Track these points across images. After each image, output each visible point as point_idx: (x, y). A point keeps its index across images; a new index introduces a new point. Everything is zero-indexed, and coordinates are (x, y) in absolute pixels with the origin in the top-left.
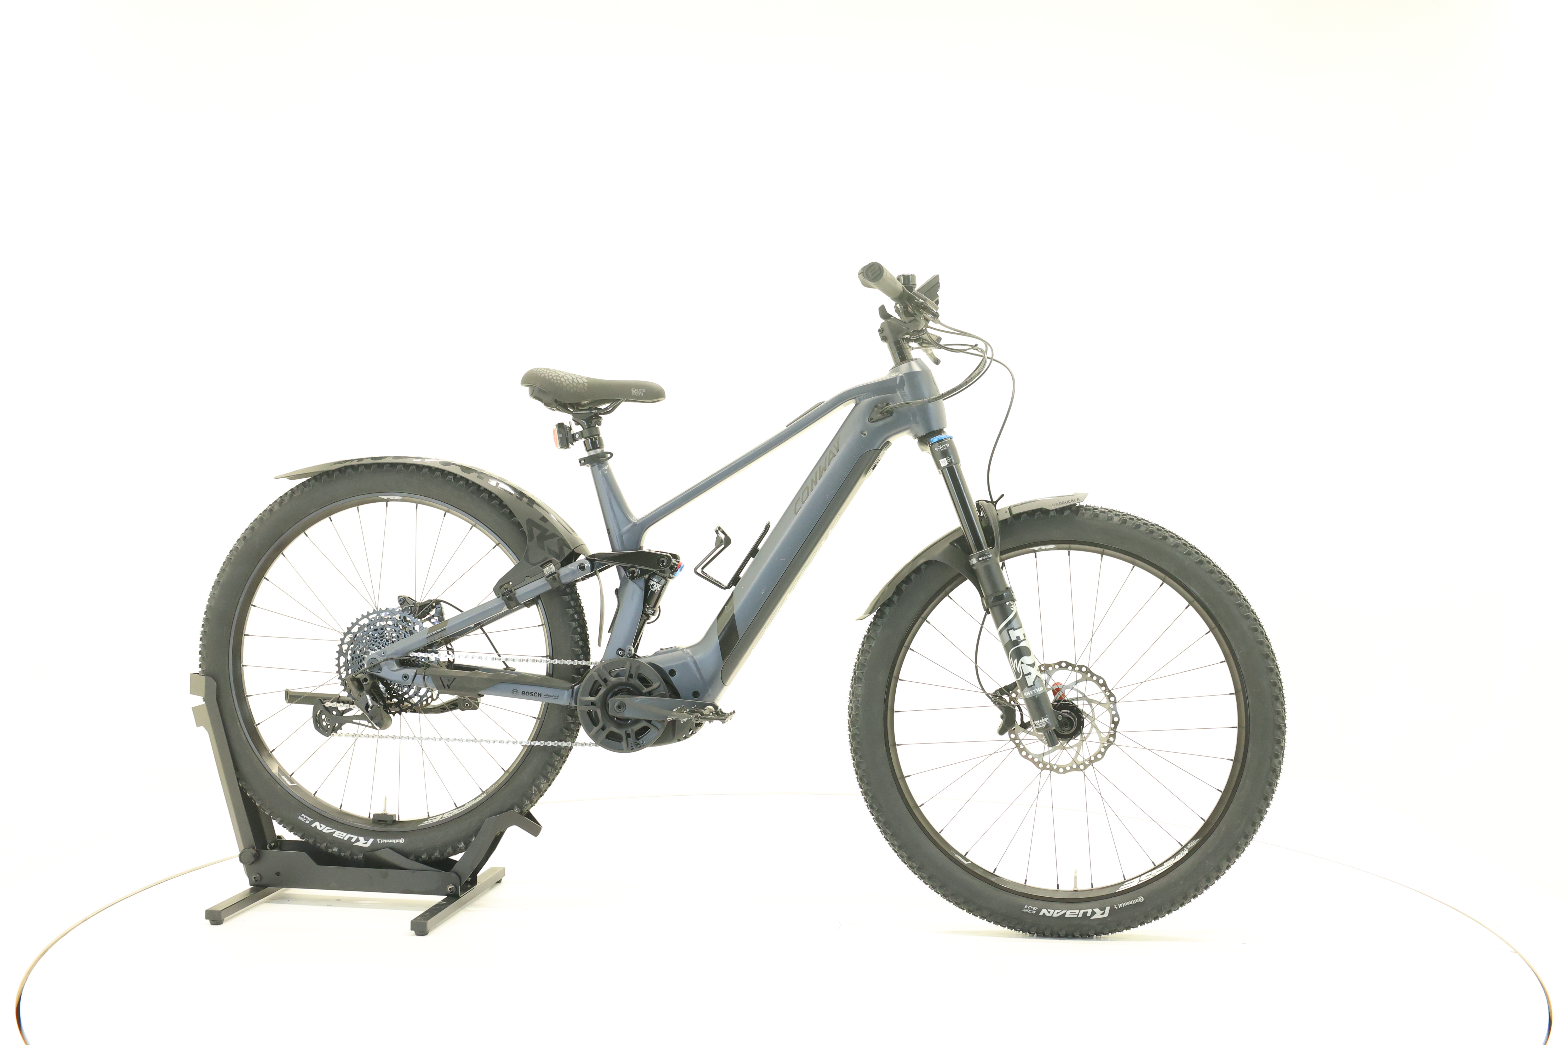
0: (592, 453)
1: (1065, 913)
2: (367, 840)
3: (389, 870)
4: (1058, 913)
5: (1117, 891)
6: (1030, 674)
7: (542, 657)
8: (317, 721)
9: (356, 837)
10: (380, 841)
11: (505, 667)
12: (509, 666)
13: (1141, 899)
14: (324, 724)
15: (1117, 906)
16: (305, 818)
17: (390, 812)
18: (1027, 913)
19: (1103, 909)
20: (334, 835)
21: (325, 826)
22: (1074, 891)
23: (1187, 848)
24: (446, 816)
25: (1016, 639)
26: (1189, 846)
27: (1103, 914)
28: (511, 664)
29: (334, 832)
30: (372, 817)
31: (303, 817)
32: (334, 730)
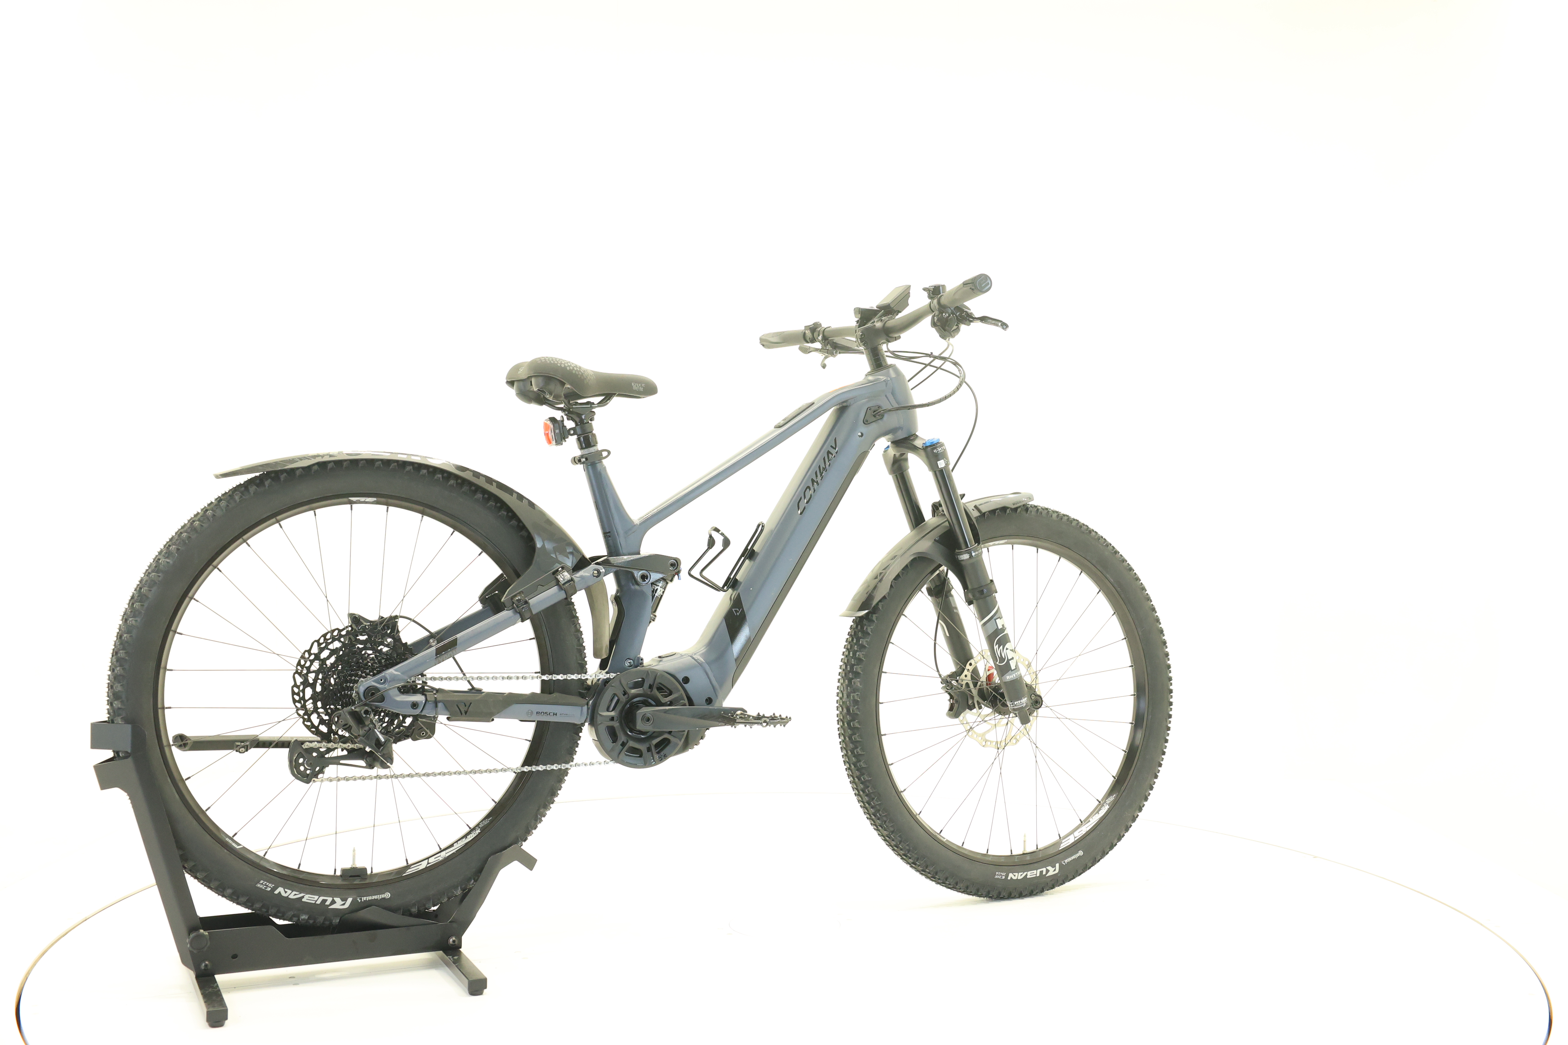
0: (586, 451)
1: (1027, 875)
2: (344, 900)
3: (377, 931)
4: (1021, 875)
5: (1060, 849)
6: (1013, 658)
7: (536, 673)
8: (294, 766)
9: (331, 899)
10: (361, 899)
11: (471, 688)
12: (475, 687)
13: (1081, 853)
14: (302, 768)
15: (1064, 862)
16: (265, 885)
17: (359, 865)
18: (999, 879)
19: (1054, 866)
20: (304, 900)
21: (291, 891)
22: (1024, 854)
23: (1107, 804)
24: (432, 860)
25: (1002, 627)
26: (1108, 801)
27: (1055, 870)
28: (477, 684)
29: (303, 897)
30: (338, 873)
31: (262, 884)
32: (316, 775)
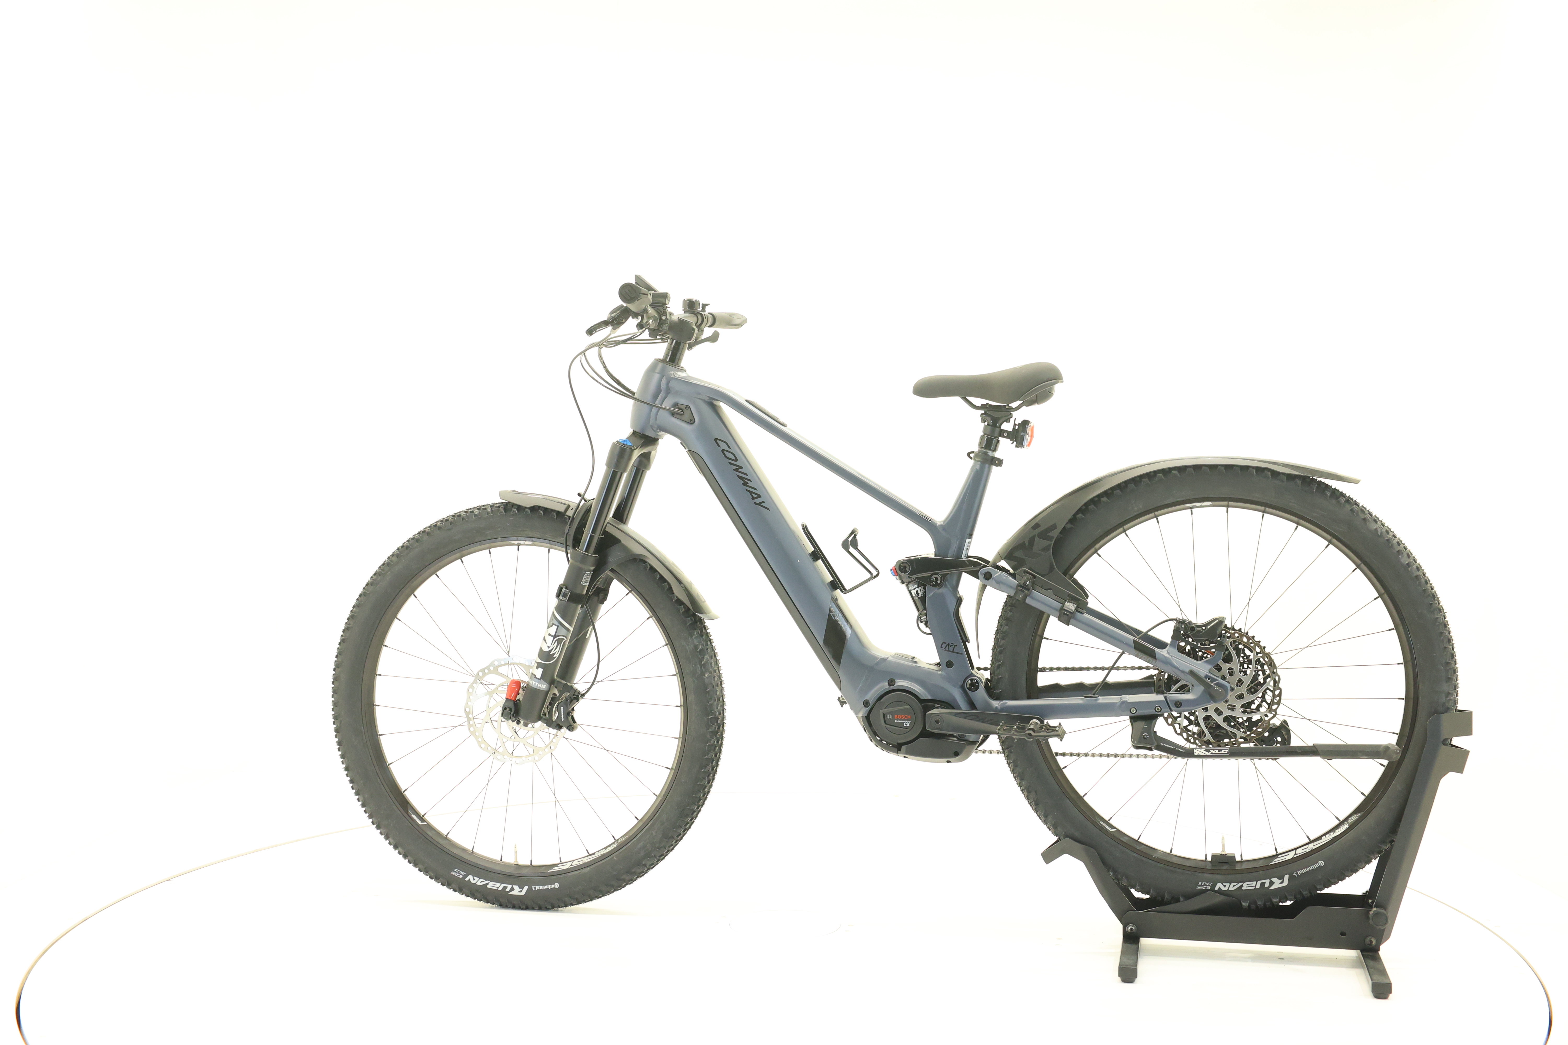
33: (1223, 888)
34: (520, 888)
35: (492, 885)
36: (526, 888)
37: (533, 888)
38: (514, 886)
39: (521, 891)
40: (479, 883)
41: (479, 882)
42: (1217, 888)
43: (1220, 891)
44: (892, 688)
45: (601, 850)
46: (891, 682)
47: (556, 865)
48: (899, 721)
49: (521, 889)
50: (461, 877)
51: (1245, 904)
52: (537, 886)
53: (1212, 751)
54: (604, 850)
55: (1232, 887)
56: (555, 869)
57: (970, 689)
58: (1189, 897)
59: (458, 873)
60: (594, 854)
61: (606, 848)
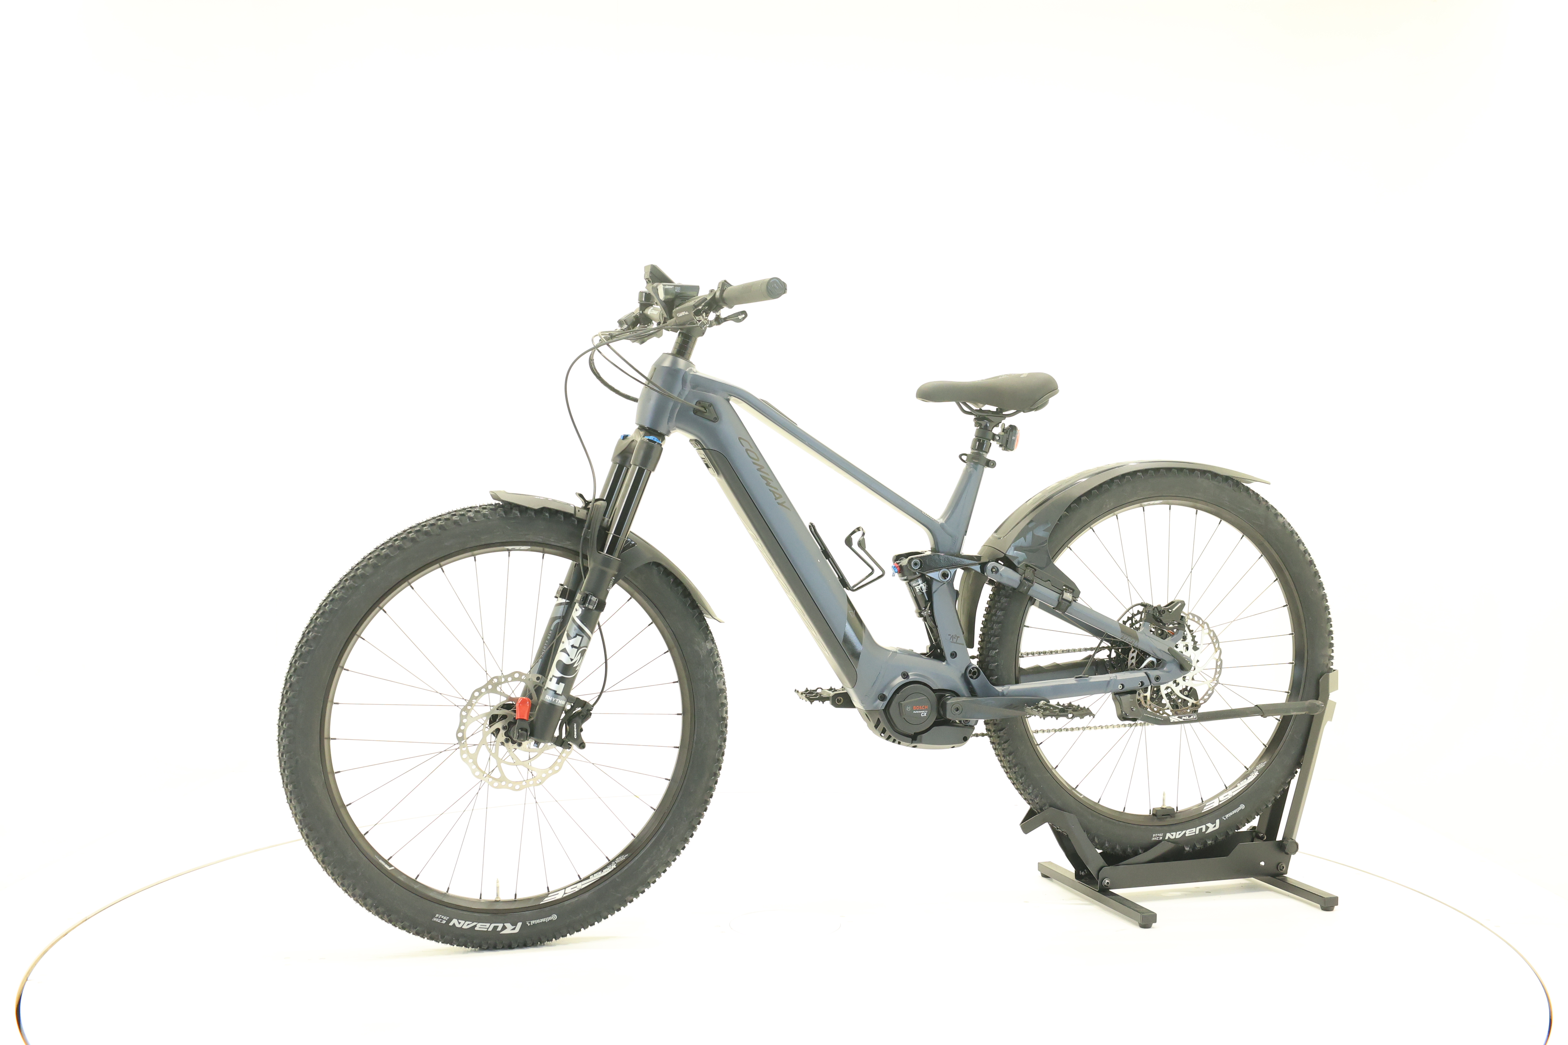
33: (1172, 837)
34: (513, 925)
35: (480, 927)
36: (520, 924)
37: (528, 923)
38: (505, 924)
39: (514, 929)
40: (465, 927)
41: (466, 925)
42: (1167, 838)
43: (1169, 840)
44: (906, 681)
45: (596, 873)
46: (905, 675)
47: (546, 896)
48: (917, 712)
49: (514, 927)
50: (444, 922)
51: (1187, 849)
52: (532, 920)
53: (1183, 718)
54: (600, 873)
55: (1177, 835)
56: (547, 900)
57: (972, 677)
58: (1146, 849)
59: (440, 918)
60: (588, 878)
61: (601, 870)
